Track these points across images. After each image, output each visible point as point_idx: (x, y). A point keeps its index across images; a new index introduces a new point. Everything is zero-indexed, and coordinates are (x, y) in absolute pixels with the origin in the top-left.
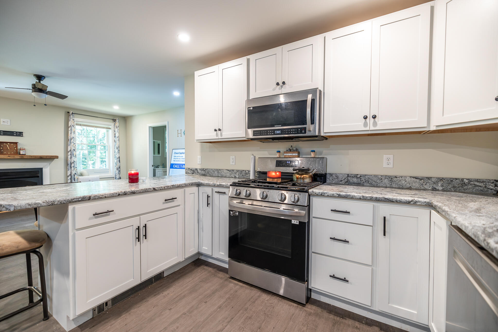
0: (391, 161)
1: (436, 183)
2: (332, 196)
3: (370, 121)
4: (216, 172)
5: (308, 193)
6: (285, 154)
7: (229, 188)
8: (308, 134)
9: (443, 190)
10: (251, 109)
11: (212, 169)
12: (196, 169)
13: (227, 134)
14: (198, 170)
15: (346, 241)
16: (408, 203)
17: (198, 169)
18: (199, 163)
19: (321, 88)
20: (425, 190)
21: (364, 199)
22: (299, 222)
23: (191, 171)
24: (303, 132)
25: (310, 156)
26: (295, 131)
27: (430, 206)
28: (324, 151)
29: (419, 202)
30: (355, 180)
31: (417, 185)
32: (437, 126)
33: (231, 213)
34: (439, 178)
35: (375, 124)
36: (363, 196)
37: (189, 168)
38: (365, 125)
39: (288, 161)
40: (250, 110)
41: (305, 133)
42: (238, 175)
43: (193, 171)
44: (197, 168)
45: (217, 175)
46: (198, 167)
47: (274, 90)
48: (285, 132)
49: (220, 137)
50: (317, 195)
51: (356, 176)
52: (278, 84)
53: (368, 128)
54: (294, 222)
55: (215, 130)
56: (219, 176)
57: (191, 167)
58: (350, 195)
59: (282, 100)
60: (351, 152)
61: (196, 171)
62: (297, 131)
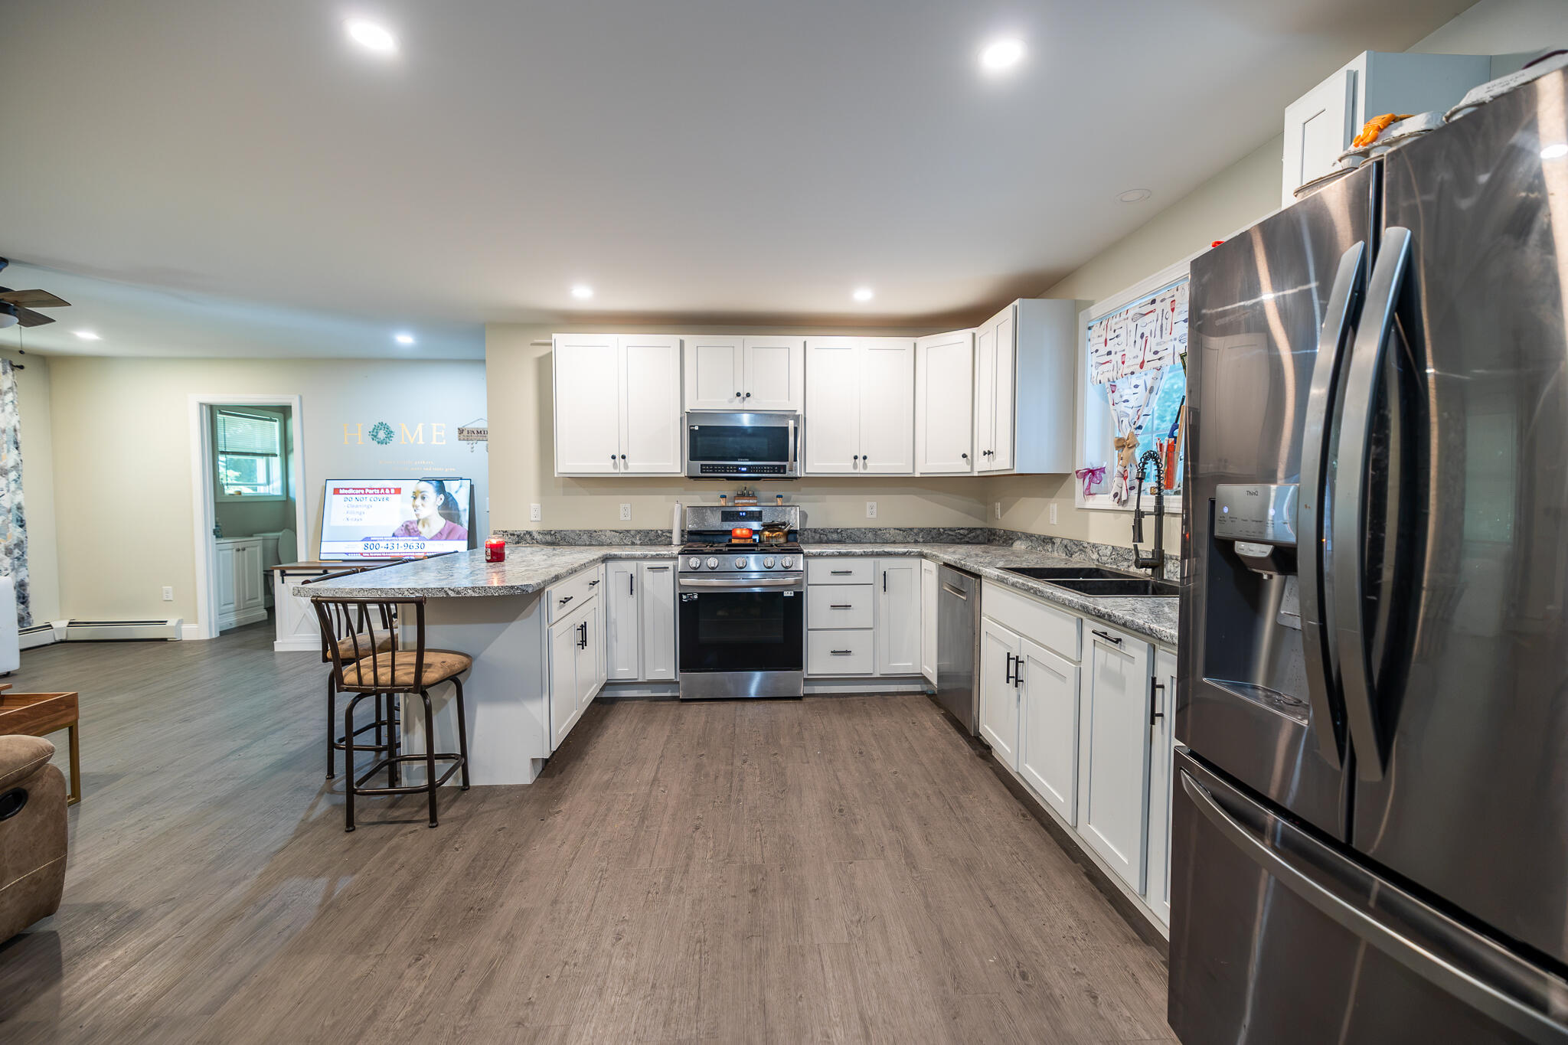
0: (875, 510)
1: (917, 534)
2: (832, 556)
3: (860, 461)
4: (585, 537)
5: (803, 553)
6: (736, 501)
7: (676, 558)
8: (789, 474)
9: (924, 542)
10: (697, 428)
11: (573, 531)
12: (529, 533)
13: (637, 466)
14: (536, 535)
15: (848, 607)
16: (904, 555)
17: (534, 533)
18: (533, 519)
19: (800, 412)
20: (908, 543)
21: (865, 555)
22: (794, 592)
23: (512, 537)
24: (782, 471)
25: (774, 504)
26: (770, 469)
27: (922, 555)
28: (793, 496)
29: (913, 552)
30: (835, 536)
31: (900, 538)
32: (921, 473)
33: (684, 597)
34: (919, 529)
35: (865, 466)
36: (864, 552)
37: (506, 532)
38: (855, 466)
39: (743, 512)
40: (694, 430)
41: (785, 473)
42: (640, 539)
43: (518, 536)
44: (529, 529)
45: (588, 543)
46: (534, 528)
47: (731, 401)
48: (755, 469)
49: (623, 470)
50: (814, 556)
51: (836, 531)
52: (738, 395)
53: (857, 471)
54: (787, 594)
55: (614, 457)
56: (594, 543)
57: (510, 528)
58: (851, 552)
59: (746, 421)
60: (828, 497)
61: (528, 536)
62: (773, 469)
